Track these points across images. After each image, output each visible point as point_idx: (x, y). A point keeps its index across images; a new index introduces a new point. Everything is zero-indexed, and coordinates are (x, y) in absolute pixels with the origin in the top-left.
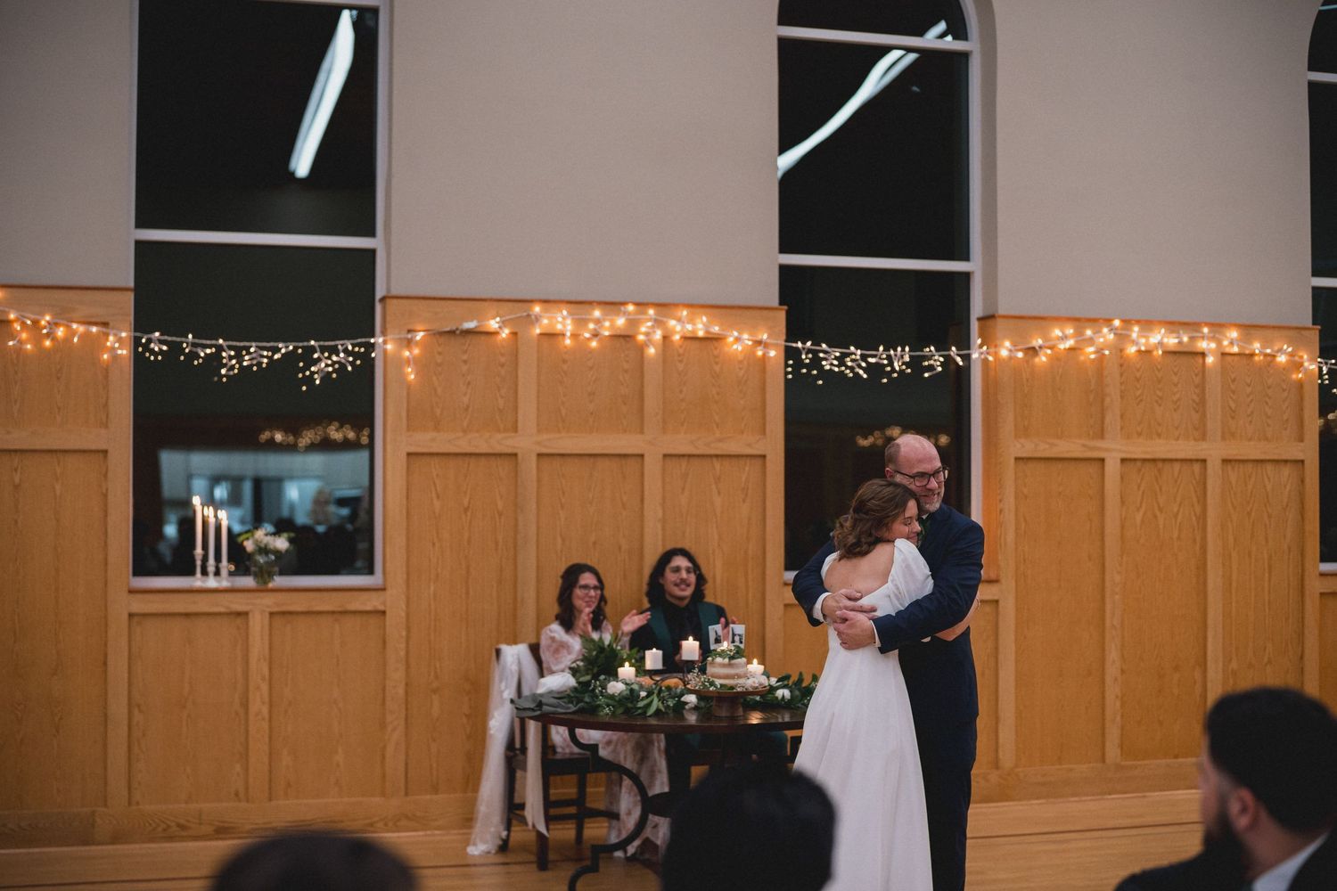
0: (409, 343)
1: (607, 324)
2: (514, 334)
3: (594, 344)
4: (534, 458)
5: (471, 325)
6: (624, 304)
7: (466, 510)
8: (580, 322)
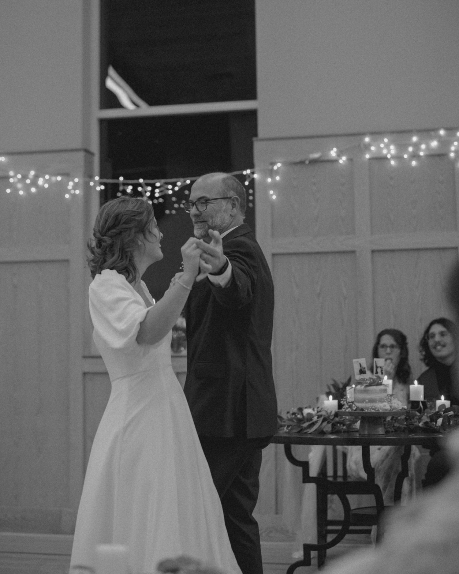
0: (272, 173)
1: (423, 146)
2: (350, 160)
3: (414, 163)
4: (369, 254)
5: (316, 156)
6: (436, 130)
7: (319, 295)
8: (402, 147)
